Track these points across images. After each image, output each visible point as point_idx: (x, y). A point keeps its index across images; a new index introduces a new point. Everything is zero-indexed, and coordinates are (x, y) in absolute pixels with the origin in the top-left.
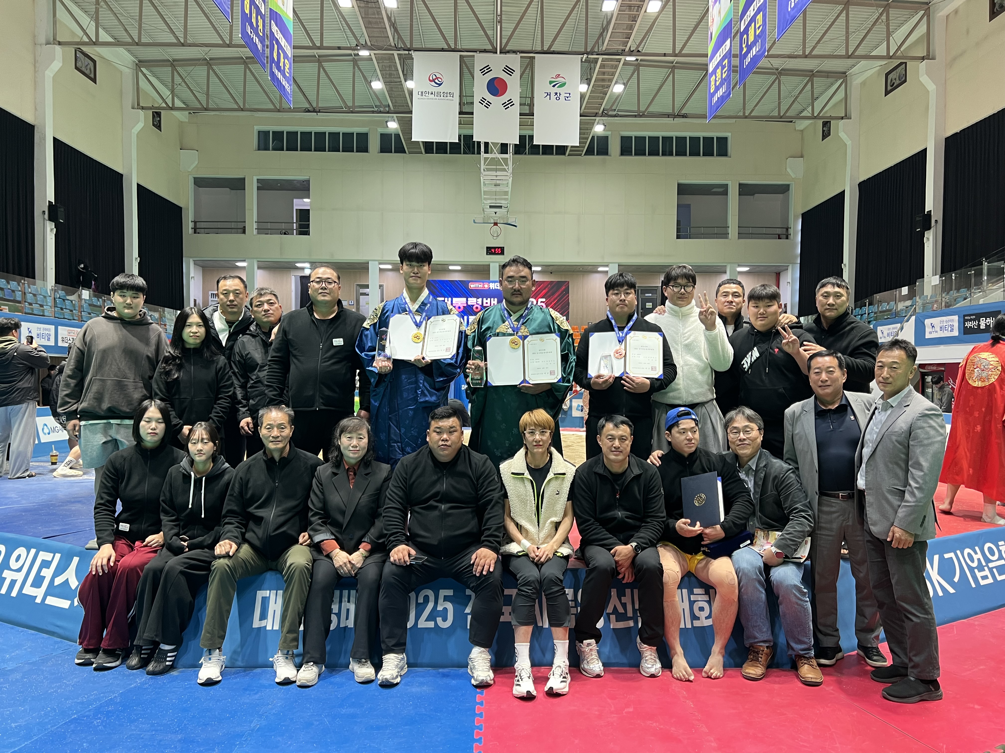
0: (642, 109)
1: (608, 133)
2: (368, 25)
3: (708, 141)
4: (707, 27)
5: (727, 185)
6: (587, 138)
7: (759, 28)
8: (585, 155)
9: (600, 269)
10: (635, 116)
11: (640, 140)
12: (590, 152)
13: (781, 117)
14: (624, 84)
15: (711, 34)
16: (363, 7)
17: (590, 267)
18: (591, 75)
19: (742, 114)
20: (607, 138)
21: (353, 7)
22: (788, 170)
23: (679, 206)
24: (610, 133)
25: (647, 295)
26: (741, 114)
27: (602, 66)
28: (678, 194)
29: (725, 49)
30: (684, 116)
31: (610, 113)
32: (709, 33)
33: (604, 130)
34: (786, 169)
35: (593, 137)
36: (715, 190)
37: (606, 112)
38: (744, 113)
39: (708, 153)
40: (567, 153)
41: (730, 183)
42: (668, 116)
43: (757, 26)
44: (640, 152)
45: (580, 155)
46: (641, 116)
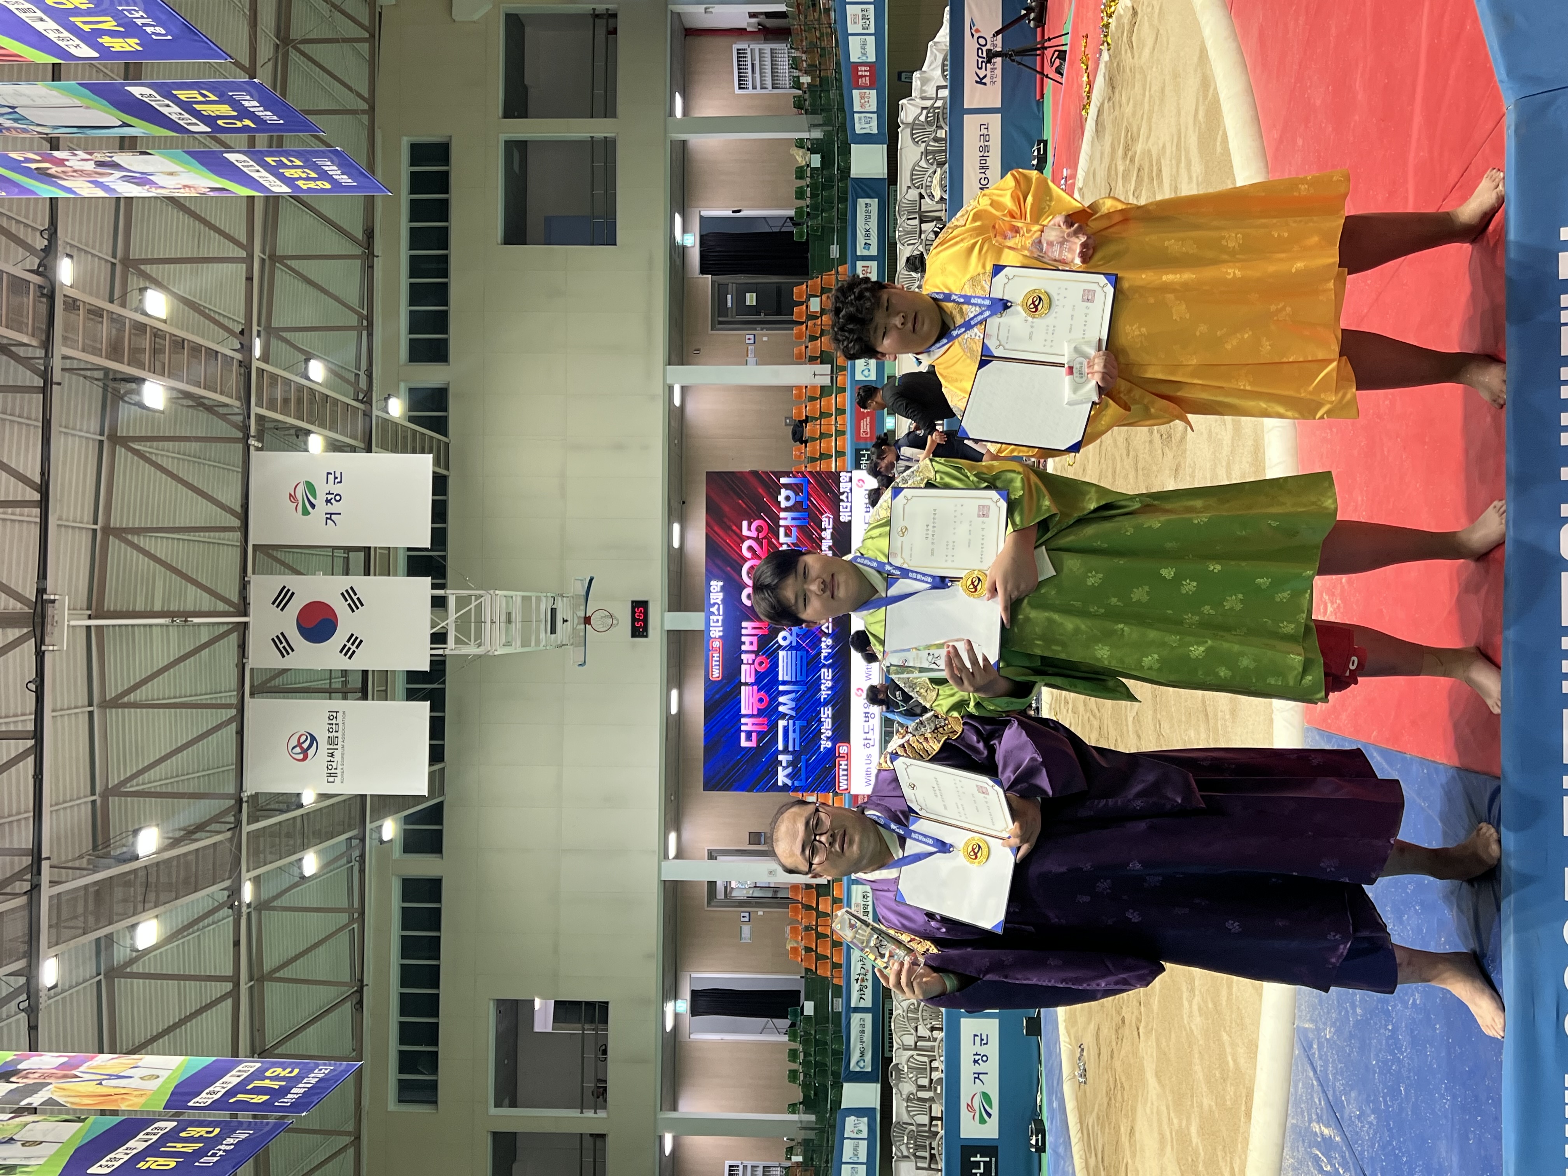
0: (353, 320)
1: (403, 387)
2: (192, 885)
3: (418, 183)
4: (201, 199)
5: (506, 141)
6: (414, 432)
7: (205, 96)
8: (446, 435)
9: (677, 402)
10: (370, 335)
11: (416, 323)
12: (440, 425)
13: (372, 36)
14: (307, 360)
15: (213, 189)
16: (157, 897)
17: (673, 423)
18: (288, 429)
19: (367, 116)
20: (412, 391)
21: (157, 917)
22: (476, 17)
23: (548, 241)
24: (402, 385)
25: (729, 304)
26: (365, 118)
27: (272, 407)
28: (524, 243)
29: (244, 161)
30: (370, 234)
31: (363, 384)
32: (211, 194)
33: (398, 397)
34: (474, 22)
35: (411, 419)
36: (516, 167)
37: (361, 396)
38: (363, 112)
39: (442, 182)
40: (444, 472)
41: (503, 137)
42: (369, 267)
43: (201, 99)
44: (440, 322)
45: (447, 445)
46: (370, 325)
